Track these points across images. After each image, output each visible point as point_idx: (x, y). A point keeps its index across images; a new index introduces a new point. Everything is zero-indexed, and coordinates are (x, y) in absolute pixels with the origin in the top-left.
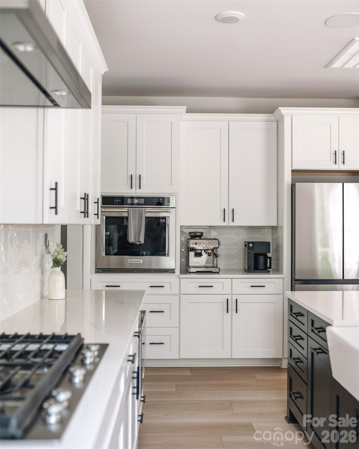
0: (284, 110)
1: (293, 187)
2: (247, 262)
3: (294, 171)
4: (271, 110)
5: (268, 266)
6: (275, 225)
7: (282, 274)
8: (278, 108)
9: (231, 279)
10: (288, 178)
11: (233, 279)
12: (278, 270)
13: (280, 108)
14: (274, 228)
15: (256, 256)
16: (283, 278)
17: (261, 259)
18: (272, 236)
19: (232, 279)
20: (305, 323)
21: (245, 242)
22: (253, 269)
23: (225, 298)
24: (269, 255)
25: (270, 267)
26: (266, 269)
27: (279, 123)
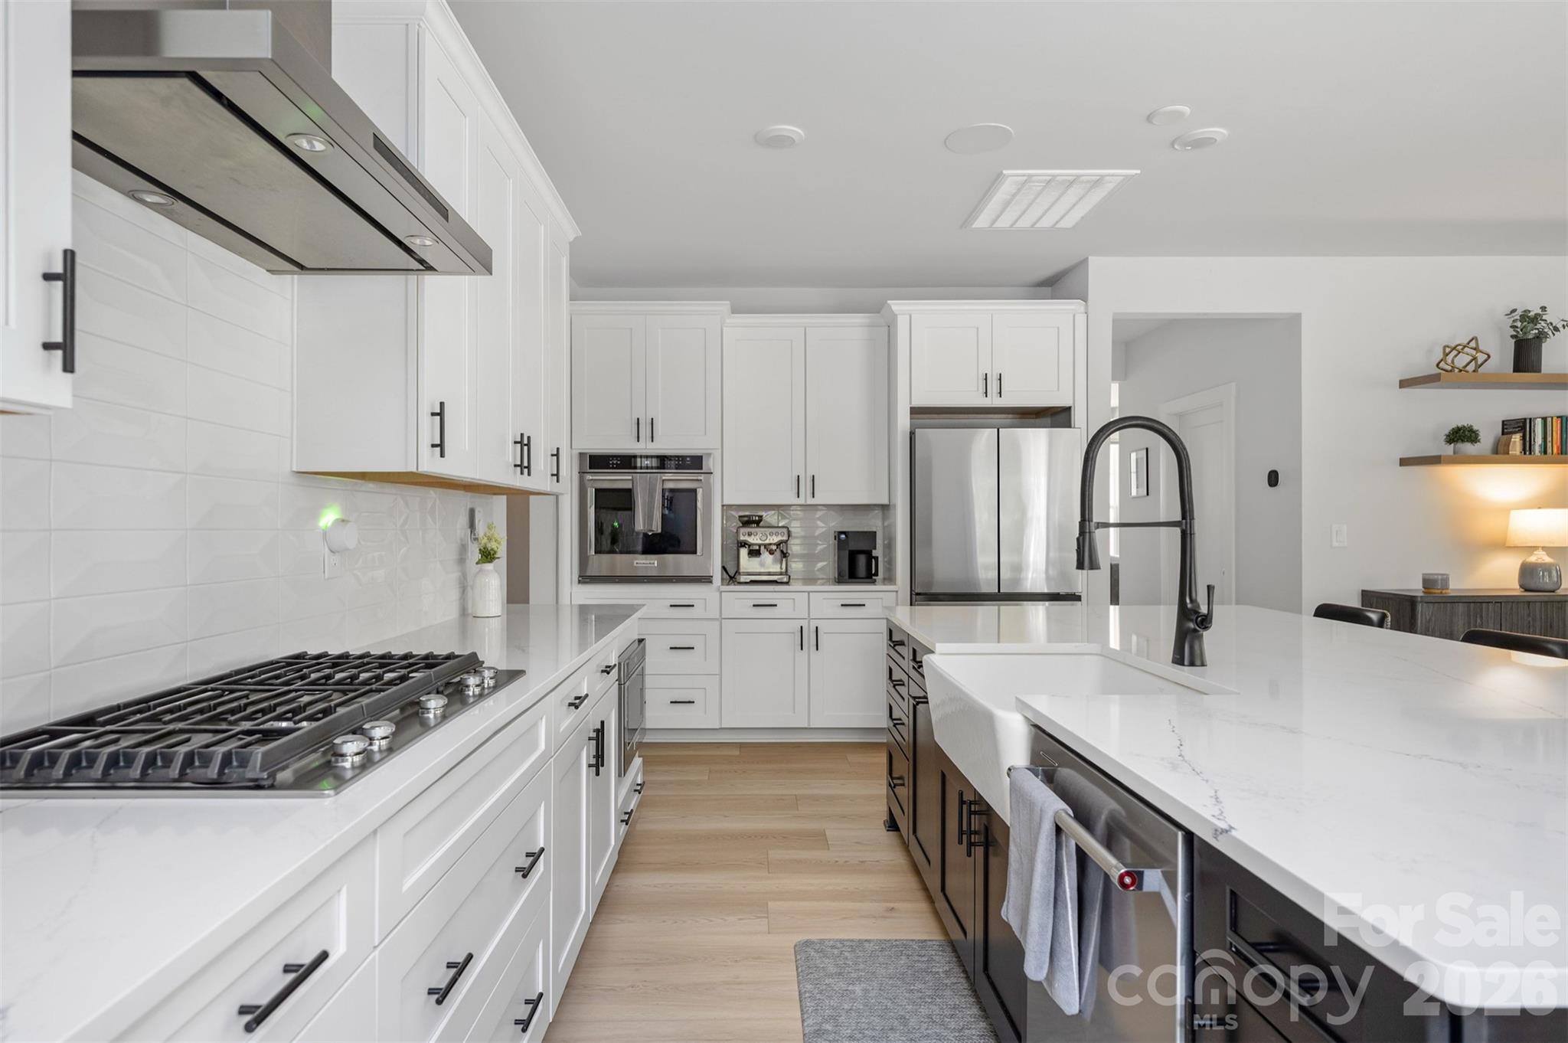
0: (896, 306)
1: (912, 434)
2: (836, 566)
3: (915, 411)
4: (876, 308)
5: (873, 572)
6: (886, 502)
7: (895, 584)
8: (886, 302)
9: (807, 594)
10: (903, 421)
11: (811, 594)
12: (890, 579)
13: (889, 302)
14: (885, 508)
15: (853, 556)
16: (897, 592)
17: (862, 560)
18: (883, 523)
19: (809, 592)
21: (835, 532)
22: (847, 577)
23: (797, 625)
24: (875, 553)
25: (876, 574)
26: (870, 577)
27: (891, 328)
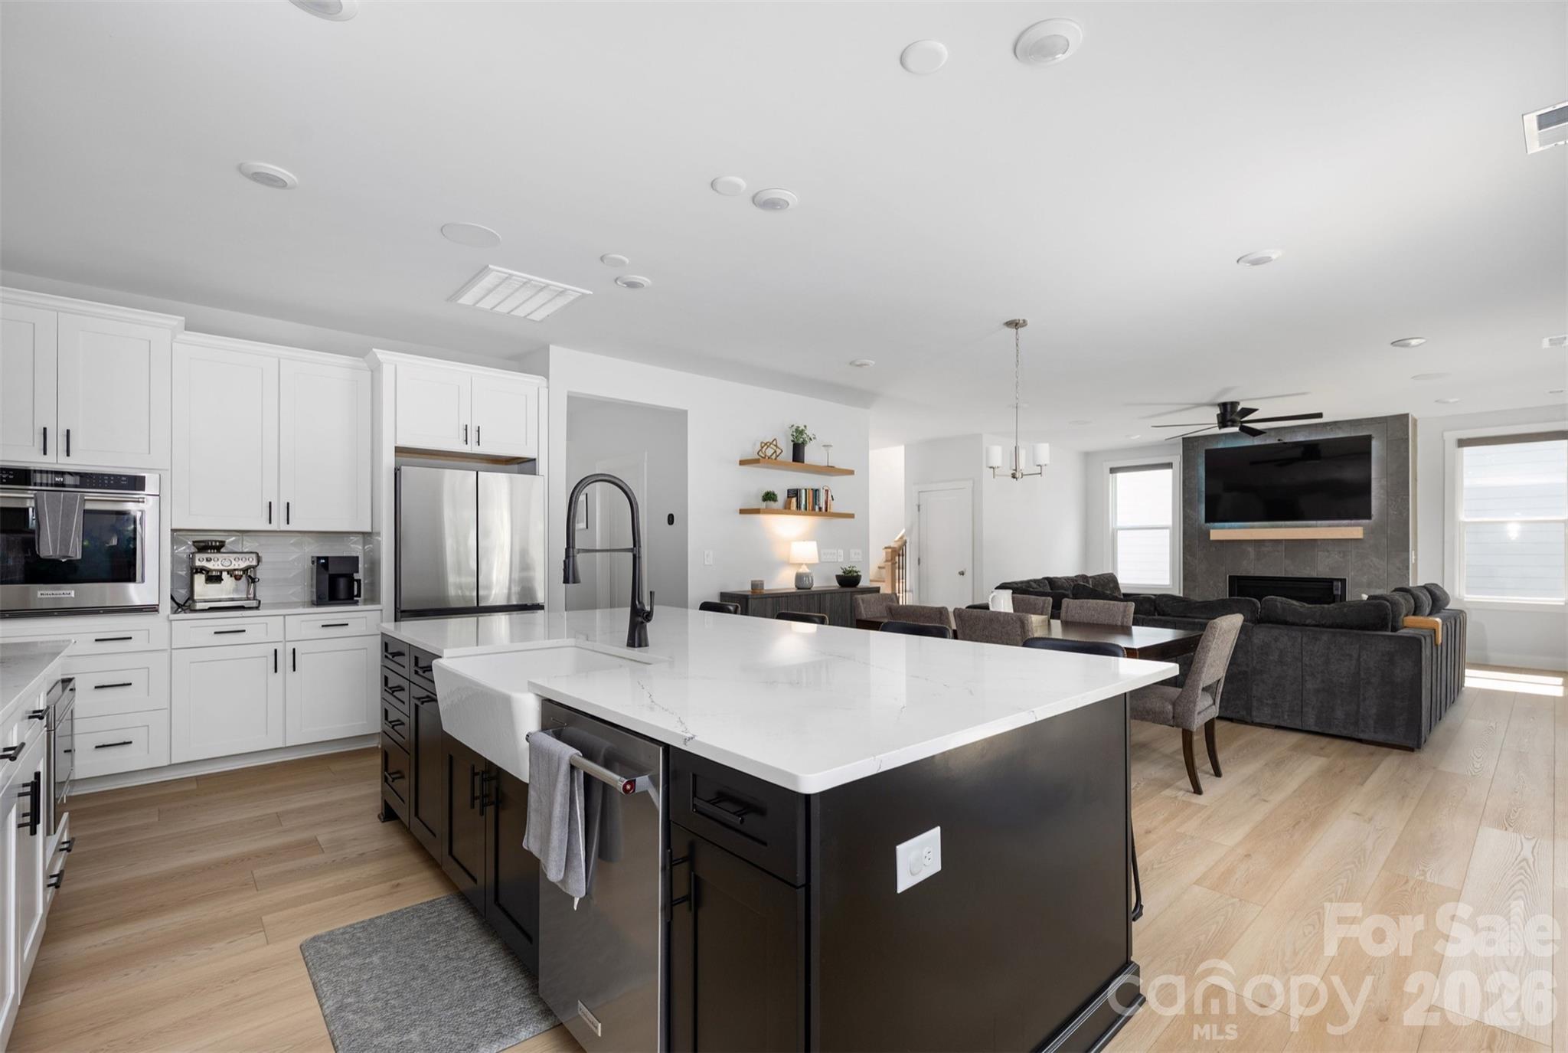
0: (381, 355)
1: (397, 472)
2: (315, 590)
3: (400, 451)
4: (361, 352)
5: (356, 593)
6: (368, 529)
7: (379, 603)
8: (371, 349)
9: (282, 617)
10: (389, 460)
11: (287, 617)
12: (374, 598)
13: (374, 350)
14: (367, 536)
15: (333, 580)
16: (381, 610)
17: (342, 583)
18: (364, 547)
19: (284, 616)
20: (407, 665)
21: (312, 557)
22: (327, 598)
23: (272, 648)
24: (356, 576)
25: (359, 595)
26: (350, 599)
27: (375, 370)
